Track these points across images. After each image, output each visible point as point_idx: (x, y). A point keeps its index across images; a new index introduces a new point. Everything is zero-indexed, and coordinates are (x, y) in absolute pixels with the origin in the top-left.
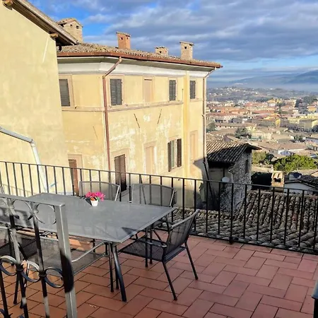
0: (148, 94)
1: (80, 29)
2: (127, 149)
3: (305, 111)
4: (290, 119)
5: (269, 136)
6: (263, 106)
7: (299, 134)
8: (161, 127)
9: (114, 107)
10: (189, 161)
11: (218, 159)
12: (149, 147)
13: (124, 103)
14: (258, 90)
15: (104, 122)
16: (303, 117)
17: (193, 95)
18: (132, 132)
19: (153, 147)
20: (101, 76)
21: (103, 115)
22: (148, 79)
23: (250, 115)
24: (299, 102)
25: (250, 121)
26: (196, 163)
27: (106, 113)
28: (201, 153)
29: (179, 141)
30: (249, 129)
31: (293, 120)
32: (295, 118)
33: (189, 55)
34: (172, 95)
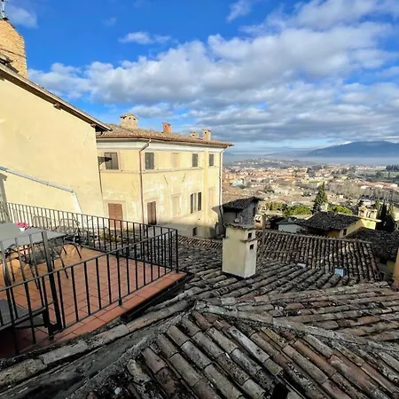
0: (175, 162)
1: (137, 121)
2: (158, 198)
3: (313, 176)
4: (303, 181)
5: (286, 192)
6: (285, 172)
7: (307, 191)
8: (186, 184)
9: (147, 171)
10: (207, 208)
11: (232, 206)
12: (175, 198)
13: (156, 168)
14: (282, 161)
15: (139, 180)
16: (311, 179)
17: (211, 163)
18: (162, 187)
19: (178, 197)
20: (138, 151)
21: (139, 176)
22: (176, 153)
23: (276, 178)
24: (309, 169)
25: (274, 182)
26: (213, 209)
27: (141, 174)
28: (218, 202)
29: (200, 194)
30: (273, 187)
31: (304, 181)
32: (306, 180)
33: (208, 138)
34: (195, 163)
